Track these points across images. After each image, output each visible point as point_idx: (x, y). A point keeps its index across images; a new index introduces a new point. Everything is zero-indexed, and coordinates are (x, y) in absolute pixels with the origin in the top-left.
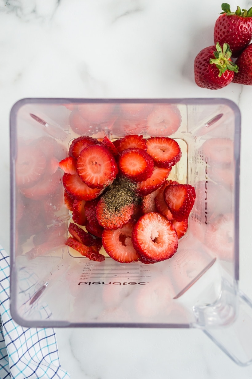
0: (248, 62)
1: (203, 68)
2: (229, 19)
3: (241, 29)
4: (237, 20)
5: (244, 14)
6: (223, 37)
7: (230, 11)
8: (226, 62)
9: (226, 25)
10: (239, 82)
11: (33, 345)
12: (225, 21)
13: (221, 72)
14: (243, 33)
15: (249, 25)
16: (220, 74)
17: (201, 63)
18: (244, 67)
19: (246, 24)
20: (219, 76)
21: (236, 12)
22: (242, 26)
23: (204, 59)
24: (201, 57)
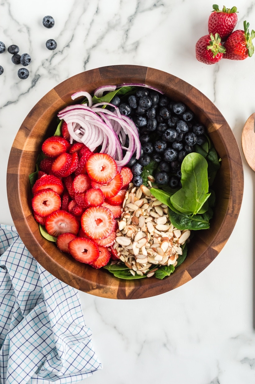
0: (232, 44)
1: (202, 52)
2: (218, 15)
3: (227, 21)
4: (224, 16)
5: (229, 11)
6: (215, 27)
7: (218, 9)
8: (218, 47)
9: (217, 19)
10: (227, 57)
11: (66, 313)
12: (216, 16)
13: (215, 55)
14: (228, 24)
15: (232, 19)
16: (214, 55)
17: (201, 49)
18: (229, 47)
19: (230, 17)
20: (214, 57)
21: (223, 10)
22: (227, 19)
23: (203, 45)
24: (200, 44)
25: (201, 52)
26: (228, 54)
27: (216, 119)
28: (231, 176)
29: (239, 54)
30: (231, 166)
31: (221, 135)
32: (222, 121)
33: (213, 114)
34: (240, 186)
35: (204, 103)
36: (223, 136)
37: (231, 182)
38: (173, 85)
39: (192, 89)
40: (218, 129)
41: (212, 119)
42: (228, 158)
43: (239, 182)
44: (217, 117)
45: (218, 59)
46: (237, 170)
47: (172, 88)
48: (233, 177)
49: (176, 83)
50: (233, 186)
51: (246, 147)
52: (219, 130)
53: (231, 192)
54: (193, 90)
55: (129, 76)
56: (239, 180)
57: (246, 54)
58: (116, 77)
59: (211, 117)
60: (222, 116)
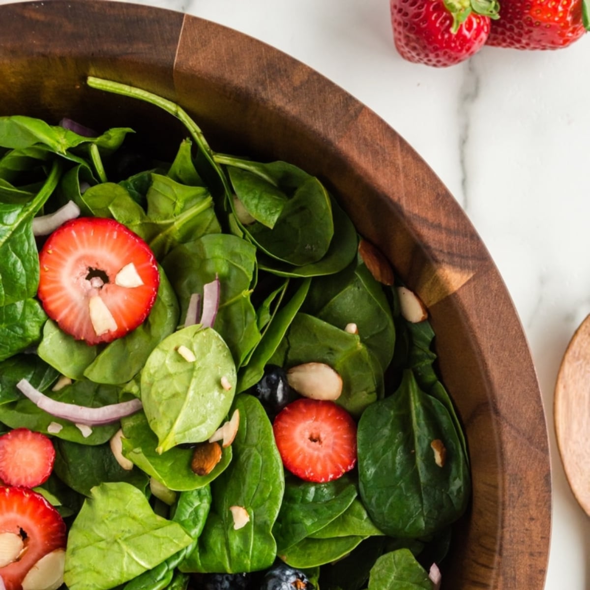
25: (406, 14)
26: (508, 26)
27: (450, 246)
28: (500, 493)
29: (549, 20)
30: (501, 448)
31: (467, 319)
32: (474, 257)
33: (438, 227)
34: (534, 538)
35: (406, 176)
36: (474, 320)
37: (500, 519)
38: (285, 95)
39: (356, 116)
40: (456, 289)
41: (432, 245)
42: (494, 416)
43: (532, 519)
44: (455, 240)
45: (469, 41)
46: (524, 467)
47: (280, 109)
48: (507, 497)
49: (295, 89)
50: (507, 536)
51: (569, 428)
52: (460, 293)
53: (497, 558)
54: (363, 120)
55: (110, 47)
56: (534, 512)
57: (575, 20)
58: (58, 51)
59: (430, 237)
60: (474, 236)
